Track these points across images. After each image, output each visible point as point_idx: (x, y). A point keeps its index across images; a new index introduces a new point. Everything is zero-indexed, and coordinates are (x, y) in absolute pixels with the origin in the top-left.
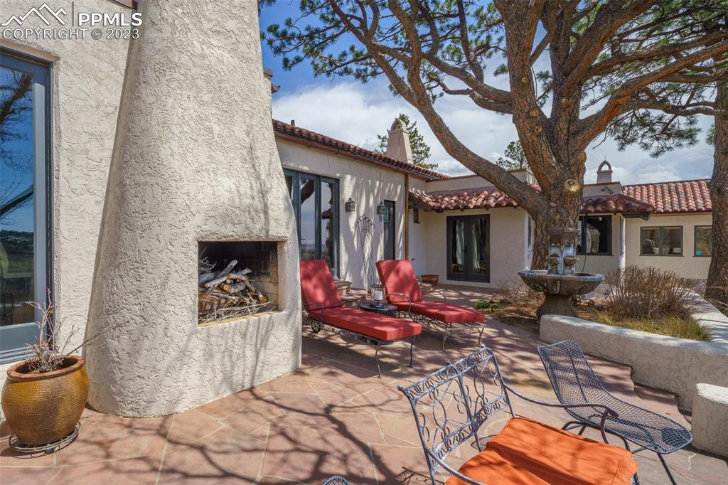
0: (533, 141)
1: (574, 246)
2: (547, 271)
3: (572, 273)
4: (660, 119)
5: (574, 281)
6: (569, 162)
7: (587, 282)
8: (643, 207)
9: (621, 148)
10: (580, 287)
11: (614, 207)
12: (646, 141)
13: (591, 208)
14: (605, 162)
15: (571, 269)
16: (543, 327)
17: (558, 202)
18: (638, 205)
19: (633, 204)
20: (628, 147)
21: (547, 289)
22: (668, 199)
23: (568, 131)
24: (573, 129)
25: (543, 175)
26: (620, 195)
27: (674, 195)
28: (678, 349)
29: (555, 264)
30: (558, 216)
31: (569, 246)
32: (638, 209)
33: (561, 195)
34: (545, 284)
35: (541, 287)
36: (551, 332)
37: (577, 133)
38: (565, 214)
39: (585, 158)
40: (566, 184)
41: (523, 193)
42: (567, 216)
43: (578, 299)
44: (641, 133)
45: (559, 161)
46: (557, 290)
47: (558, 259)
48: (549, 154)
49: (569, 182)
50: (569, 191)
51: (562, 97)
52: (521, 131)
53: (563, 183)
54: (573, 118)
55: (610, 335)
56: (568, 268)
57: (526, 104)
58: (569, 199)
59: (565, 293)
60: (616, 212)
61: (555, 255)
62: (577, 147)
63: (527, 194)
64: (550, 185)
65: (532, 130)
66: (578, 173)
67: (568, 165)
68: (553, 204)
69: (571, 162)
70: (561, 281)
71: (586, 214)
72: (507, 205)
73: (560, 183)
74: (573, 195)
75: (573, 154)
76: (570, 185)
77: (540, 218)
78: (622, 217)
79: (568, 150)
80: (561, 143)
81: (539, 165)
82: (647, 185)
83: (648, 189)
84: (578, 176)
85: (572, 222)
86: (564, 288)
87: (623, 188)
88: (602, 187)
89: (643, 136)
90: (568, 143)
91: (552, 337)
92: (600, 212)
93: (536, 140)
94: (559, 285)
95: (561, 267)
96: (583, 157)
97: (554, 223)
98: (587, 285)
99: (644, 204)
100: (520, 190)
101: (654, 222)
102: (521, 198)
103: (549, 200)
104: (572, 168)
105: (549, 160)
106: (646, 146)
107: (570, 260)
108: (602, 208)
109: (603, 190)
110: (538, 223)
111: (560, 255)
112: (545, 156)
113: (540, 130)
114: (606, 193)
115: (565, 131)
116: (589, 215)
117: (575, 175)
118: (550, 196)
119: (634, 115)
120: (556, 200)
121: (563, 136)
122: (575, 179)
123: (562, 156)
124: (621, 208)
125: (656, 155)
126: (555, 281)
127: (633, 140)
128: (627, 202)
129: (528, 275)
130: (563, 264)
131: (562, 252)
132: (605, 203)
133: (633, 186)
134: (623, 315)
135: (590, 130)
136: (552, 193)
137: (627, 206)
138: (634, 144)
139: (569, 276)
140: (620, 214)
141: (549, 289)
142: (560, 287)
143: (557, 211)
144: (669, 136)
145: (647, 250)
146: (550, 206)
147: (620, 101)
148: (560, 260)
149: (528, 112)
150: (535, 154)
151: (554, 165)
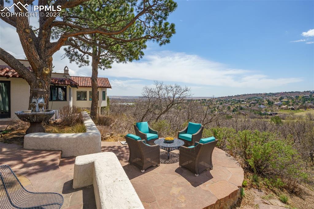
0: (28, 45)
1: (43, 98)
2: (31, 110)
3: (43, 111)
4: (81, 55)
5: (42, 115)
6: (45, 60)
7: (48, 114)
8: (75, 84)
9: (70, 62)
10: (45, 117)
11: (67, 83)
12: (77, 61)
13: (60, 83)
14: (66, 67)
15: (42, 109)
16: (25, 141)
17: (41, 77)
18: (74, 83)
19: (73, 83)
20: (72, 62)
21: (30, 120)
22: (83, 82)
23: (45, 46)
24: (47, 45)
25: (33, 63)
26: (69, 79)
27: (85, 81)
28: (76, 138)
29: (35, 107)
30: (41, 84)
31: (41, 98)
32: (74, 84)
33: (42, 74)
34: (29, 118)
35: (26, 120)
36: (29, 143)
37: (48, 48)
38: (44, 83)
39: (52, 60)
40: (44, 69)
41: (24, 71)
42: (45, 84)
43: (50, 121)
44: (76, 58)
45: (41, 58)
46: (34, 120)
47: (36, 104)
48: (36, 53)
49: (45, 69)
50: (45, 73)
51: (43, 30)
52: (21, 38)
53: (43, 69)
54: (47, 41)
55: (54, 138)
56: (41, 108)
57: (23, 24)
58: (45, 76)
59: (38, 121)
60: (68, 85)
61: (35, 103)
62: (49, 54)
63: (26, 71)
64: (37, 69)
65: (27, 39)
66: (49, 66)
67: (44, 61)
68: (38, 78)
69: (46, 60)
70: (36, 115)
71: (58, 85)
72: (19, 77)
73: (41, 68)
74: (47, 75)
75: (47, 57)
76: (46, 70)
77: (32, 84)
78: (70, 87)
79: (45, 54)
80: (42, 50)
81: (31, 58)
82: (78, 77)
83: (79, 78)
84: (49, 67)
85: (47, 87)
86: (38, 118)
87: (70, 77)
88: (64, 75)
89: (76, 59)
90: (45, 51)
91: (29, 145)
92: (63, 84)
93: (29, 45)
94: (35, 117)
95: (37, 108)
96: (51, 59)
97: (39, 87)
98: (48, 116)
99: (76, 83)
100: (22, 69)
101: (80, 89)
102: (23, 73)
103: (37, 76)
104: (47, 63)
105: (36, 56)
106: (77, 63)
107: (41, 105)
108: (63, 83)
109: (64, 76)
110: (31, 87)
111: (36, 102)
112: (34, 54)
113: (31, 40)
114: (65, 77)
115: (44, 45)
116: (59, 85)
117: (48, 66)
118: (37, 74)
119: (74, 51)
120: (40, 76)
121: (43, 47)
122: (47, 67)
123: (42, 56)
124: (69, 84)
125: (80, 67)
126: (33, 116)
127: (74, 60)
128: (71, 81)
129: (19, 114)
130: (38, 106)
131: (37, 101)
132: (64, 81)
133: (75, 77)
134: (65, 125)
135: (54, 48)
136: (38, 72)
137: (71, 83)
138: (74, 62)
139: (41, 112)
140: (69, 86)
141: (31, 120)
142: (36, 119)
143: (40, 82)
144: (83, 61)
145: (79, 99)
146: (37, 79)
147: (64, 39)
148: (37, 105)
149: (25, 29)
150: (29, 52)
151: (38, 59)
